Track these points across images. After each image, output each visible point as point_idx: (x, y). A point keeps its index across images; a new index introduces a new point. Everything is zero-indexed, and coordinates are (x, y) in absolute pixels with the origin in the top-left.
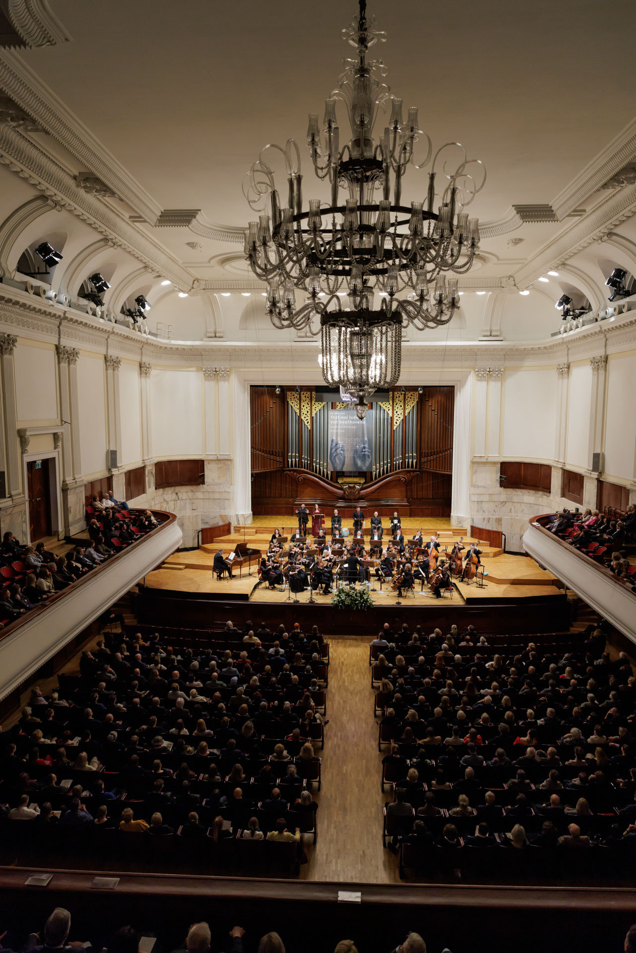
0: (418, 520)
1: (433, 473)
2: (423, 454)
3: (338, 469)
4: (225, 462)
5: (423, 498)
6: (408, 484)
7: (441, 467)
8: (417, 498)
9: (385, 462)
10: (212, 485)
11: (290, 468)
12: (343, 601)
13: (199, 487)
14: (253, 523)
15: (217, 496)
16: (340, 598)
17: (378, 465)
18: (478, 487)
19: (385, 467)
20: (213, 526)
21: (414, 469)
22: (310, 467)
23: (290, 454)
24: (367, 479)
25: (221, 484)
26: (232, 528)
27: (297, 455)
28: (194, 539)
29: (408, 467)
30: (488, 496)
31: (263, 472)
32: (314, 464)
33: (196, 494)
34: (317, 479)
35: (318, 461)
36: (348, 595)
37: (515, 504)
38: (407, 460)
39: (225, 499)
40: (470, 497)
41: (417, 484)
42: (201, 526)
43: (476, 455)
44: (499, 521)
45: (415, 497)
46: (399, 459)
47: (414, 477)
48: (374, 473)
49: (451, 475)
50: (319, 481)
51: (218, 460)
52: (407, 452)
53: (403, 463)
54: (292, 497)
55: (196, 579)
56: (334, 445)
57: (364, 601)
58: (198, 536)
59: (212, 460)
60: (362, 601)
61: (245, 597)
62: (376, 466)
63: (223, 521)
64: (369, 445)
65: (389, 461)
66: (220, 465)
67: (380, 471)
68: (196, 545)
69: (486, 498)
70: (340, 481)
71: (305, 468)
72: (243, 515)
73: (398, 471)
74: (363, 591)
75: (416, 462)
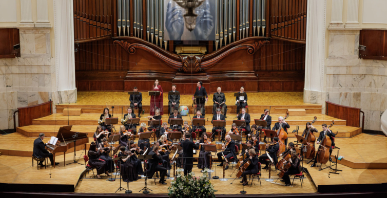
0: (267, 95)
1: (284, 42)
2: (274, 20)
3: (176, 38)
4: (43, 31)
5: (272, 70)
6: (255, 54)
7: (293, 35)
8: (266, 70)
9: (230, 29)
10: (29, 57)
11: (120, 37)
12: (181, 192)
13: (14, 59)
14: (78, 100)
15: (35, 70)
16: (178, 188)
17: (221, 32)
18: (335, 58)
19: (230, 34)
20: (31, 105)
21: (263, 37)
22: (144, 35)
23: (119, 20)
24: (210, 48)
25: (40, 56)
26: (54, 107)
27: (128, 21)
28: (9, 120)
29: (256, 34)
30: (345, 68)
31: (88, 42)
32: (148, 32)
33: (10, 67)
34: (151, 49)
35: (152, 28)
36: (186, 184)
37: (375, 78)
38: (254, 27)
39: (44, 74)
40: (325, 70)
41: (266, 55)
42: (17, 106)
43: (332, 22)
44: (357, 96)
45: (264, 69)
46: (245, 26)
47: (263, 46)
48: (217, 42)
49: (305, 45)
50: (154, 51)
51: (36, 29)
52: (255, 17)
53: (251, 29)
54: (122, 70)
55: (13, 167)
56: (171, 9)
57: (205, 191)
58: (14, 117)
59: (28, 29)
60: (202, 191)
61: (70, 188)
62: (219, 33)
63: (43, 99)
64: (210, 10)
65: (234, 27)
66: (37, 35)
67: (223, 40)
68: (12, 127)
69: (343, 71)
70: (178, 51)
71: (137, 36)
72: (66, 92)
73: (244, 39)
74: (204, 180)
75: (265, 29)
